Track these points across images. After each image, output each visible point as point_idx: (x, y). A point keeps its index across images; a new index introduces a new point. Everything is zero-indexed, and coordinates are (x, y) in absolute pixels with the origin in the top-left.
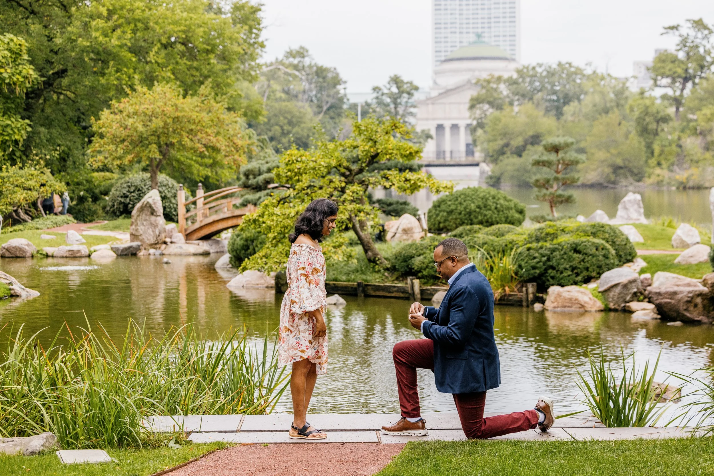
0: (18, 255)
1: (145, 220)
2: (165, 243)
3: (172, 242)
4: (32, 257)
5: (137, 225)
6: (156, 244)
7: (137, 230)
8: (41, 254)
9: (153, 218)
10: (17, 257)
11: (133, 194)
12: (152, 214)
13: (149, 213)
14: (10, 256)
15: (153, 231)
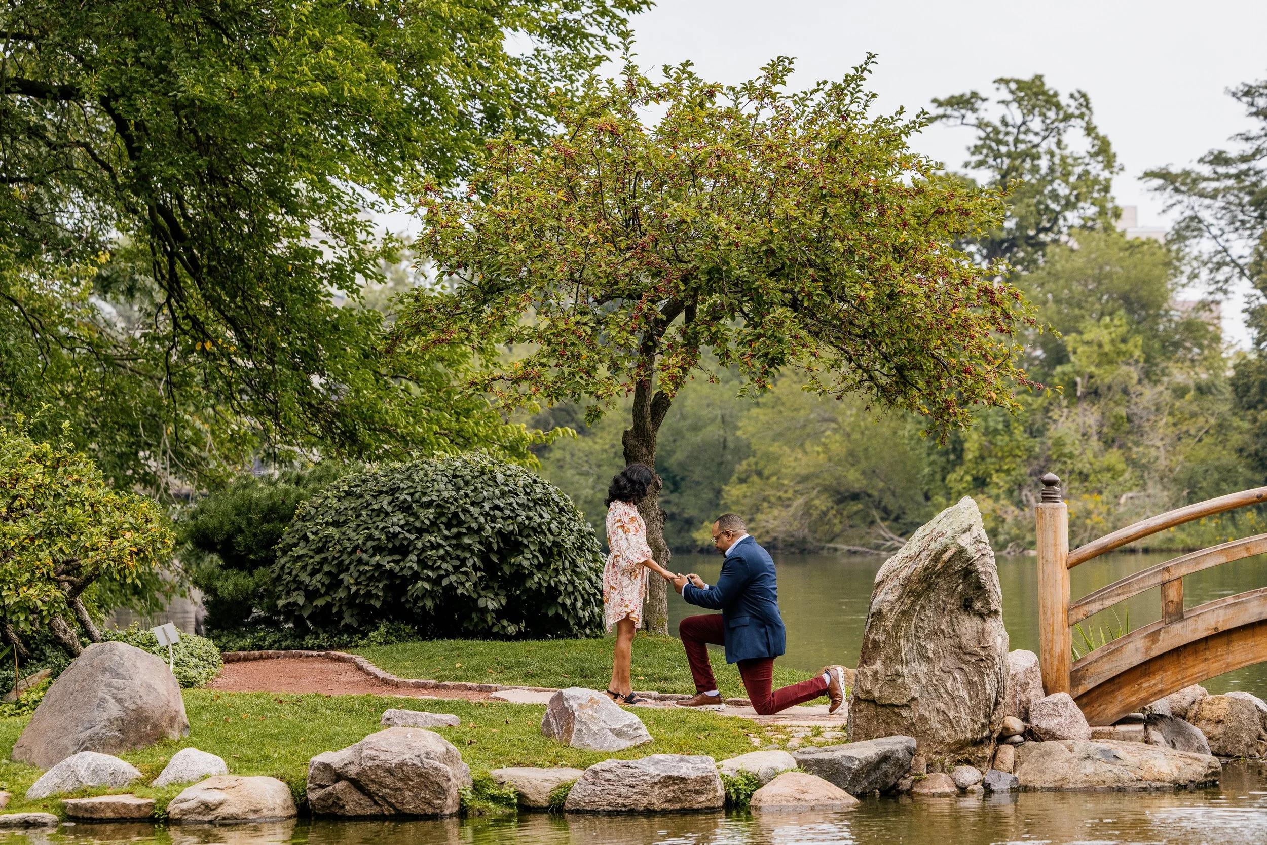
0: (410, 807)
1: (936, 634)
2: (1004, 737)
3: (1031, 734)
4: (463, 813)
5: (894, 658)
6: (977, 743)
7: (893, 680)
8: (494, 799)
9: (968, 626)
10: (402, 817)
11: (427, 538)
12: (967, 606)
13: (953, 603)
14: (375, 810)
15: (970, 684)
